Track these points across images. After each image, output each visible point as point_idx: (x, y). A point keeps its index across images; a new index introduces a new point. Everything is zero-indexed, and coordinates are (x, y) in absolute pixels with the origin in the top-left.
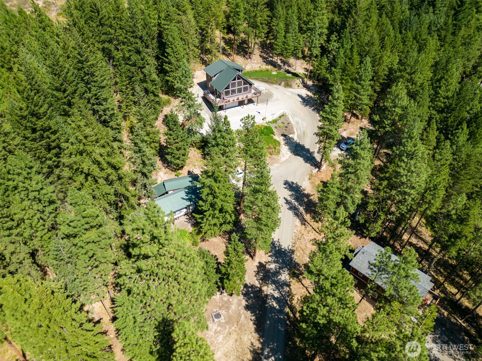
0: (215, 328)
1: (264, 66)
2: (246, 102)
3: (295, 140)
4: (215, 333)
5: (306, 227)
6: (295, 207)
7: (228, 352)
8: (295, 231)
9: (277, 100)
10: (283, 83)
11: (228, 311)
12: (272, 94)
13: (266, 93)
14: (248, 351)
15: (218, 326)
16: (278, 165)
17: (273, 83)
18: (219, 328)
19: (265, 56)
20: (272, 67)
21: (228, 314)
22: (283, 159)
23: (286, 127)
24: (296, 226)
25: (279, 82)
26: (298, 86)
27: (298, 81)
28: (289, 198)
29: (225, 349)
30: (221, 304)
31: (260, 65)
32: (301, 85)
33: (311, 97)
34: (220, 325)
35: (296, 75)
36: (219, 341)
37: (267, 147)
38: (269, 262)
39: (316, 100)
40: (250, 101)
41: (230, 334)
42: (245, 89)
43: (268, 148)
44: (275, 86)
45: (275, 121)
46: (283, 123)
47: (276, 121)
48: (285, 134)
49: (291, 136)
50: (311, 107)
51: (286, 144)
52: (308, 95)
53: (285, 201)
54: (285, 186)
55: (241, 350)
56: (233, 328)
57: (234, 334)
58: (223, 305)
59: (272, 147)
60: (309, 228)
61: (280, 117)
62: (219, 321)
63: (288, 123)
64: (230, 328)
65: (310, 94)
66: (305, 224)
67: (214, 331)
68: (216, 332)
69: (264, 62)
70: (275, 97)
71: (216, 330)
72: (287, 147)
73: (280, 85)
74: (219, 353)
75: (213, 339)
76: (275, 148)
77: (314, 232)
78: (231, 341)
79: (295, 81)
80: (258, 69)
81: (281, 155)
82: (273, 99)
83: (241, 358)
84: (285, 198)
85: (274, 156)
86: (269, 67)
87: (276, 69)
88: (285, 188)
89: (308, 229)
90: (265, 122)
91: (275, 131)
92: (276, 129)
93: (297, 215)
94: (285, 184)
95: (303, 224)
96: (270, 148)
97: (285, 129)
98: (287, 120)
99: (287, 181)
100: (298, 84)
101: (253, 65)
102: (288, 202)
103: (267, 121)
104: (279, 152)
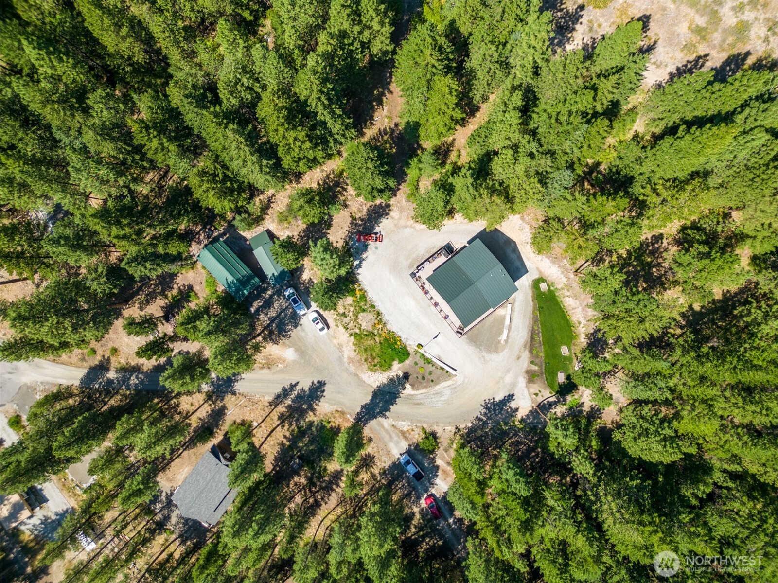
3: (402, 392)
5: (267, 407)
6: (288, 395)
10: (536, 368)
12: (498, 352)
13: (499, 342)
16: (353, 371)
17: (531, 351)
20: (585, 344)
22: (364, 376)
23: (424, 378)
24: (264, 396)
25: (540, 360)
26: (536, 395)
27: (548, 395)
28: (298, 387)
31: (585, 321)
32: (540, 399)
33: (514, 416)
37: (375, 355)
39: (507, 423)
43: (372, 355)
44: (525, 355)
45: (427, 361)
46: (430, 373)
47: (429, 363)
48: (410, 378)
49: (407, 385)
51: (392, 380)
52: (516, 410)
53: (293, 383)
54: (315, 382)
59: (377, 361)
61: (442, 368)
63: (432, 381)
65: (521, 414)
70: (490, 356)
72: (385, 381)
73: (531, 363)
76: (376, 365)
77: (265, 416)
79: (544, 389)
81: (370, 373)
82: (485, 354)
84: (298, 382)
85: (365, 366)
86: (582, 341)
87: (579, 353)
88: (313, 383)
89: (266, 409)
90: (416, 348)
91: (407, 362)
92: (413, 363)
93: (278, 397)
94: (318, 382)
95: (271, 404)
96: (373, 358)
97: (420, 377)
98: (438, 378)
99: (325, 384)
100: (540, 394)
101: (580, 310)
102: (293, 387)
103: (422, 351)
104: (372, 370)
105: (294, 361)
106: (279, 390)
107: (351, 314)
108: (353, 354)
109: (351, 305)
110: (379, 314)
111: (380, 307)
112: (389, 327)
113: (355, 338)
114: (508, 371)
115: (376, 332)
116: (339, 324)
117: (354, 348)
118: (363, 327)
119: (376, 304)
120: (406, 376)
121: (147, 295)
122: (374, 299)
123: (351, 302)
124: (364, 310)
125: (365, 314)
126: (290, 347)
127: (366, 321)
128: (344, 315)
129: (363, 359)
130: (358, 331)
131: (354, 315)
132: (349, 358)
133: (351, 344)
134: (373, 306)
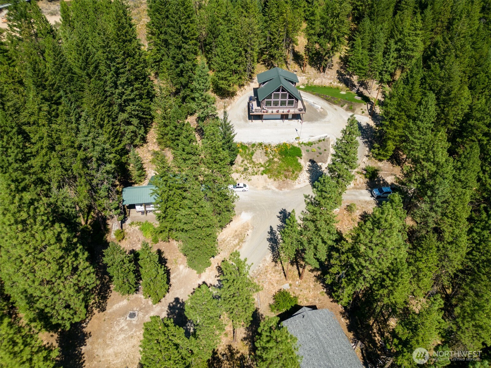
0: (123, 325)
1: (336, 83)
2: (290, 117)
3: (323, 170)
4: (119, 330)
5: (276, 266)
6: (276, 240)
7: (120, 353)
8: (261, 265)
9: (329, 122)
10: (346, 105)
11: (145, 315)
12: (327, 115)
13: (321, 112)
14: (138, 362)
15: (127, 325)
16: (288, 191)
17: (334, 103)
18: (126, 327)
19: (343, 72)
20: (344, 85)
21: (143, 318)
22: (297, 186)
23: (320, 154)
24: (265, 260)
25: (342, 103)
26: (363, 112)
27: (365, 107)
28: (275, 229)
29: (118, 348)
30: (144, 306)
31: (331, 81)
32: (367, 112)
33: (372, 127)
34: (130, 325)
35: (366, 99)
36: (118, 339)
37: (286, 168)
38: (214, 286)
39: (375, 133)
40: (296, 117)
41: (132, 337)
42: (291, 103)
43: (285, 170)
44: (335, 106)
45: (310, 144)
46: (319, 148)
47: (312, 144)
48: (315, 160)
49: (319, 164)
50: (363, 138)
51: (309, 171)
52: (368, 125)
53: (269, 231)
54: (279, 215)
55: (132, 357)
56: (138, 333)
57: (136, 340)
58: (145, 307)
59: (291, 170)
60: (279, 267)
61: (319, 141)
62: (131, 321)
63: (325, 150)
64: (135, 332)
65: (372, 124)
66: (276, 262)
67: (121, 327)
68: (121, 330)
69: (339, 78)
70: (327, 119)
71: (123, 327)
72: (308, 175)
73: (342, 106)
74: (111, 349)
75: (116, 334)
76: (293, 172)
77: (282, 273)
78: (128, 344)
79: (361, 106)
80: (327, 85)
81: (297, 181)
82: (324, 120)
83: (128, 364)
84: (271, 227)
85: (289, 181)
86: (341, 85)
87: (348, 89)
88: (278, 217)
89: (277, 268)
90: (297, 142)
91: (304, 154)
92: (306, 153)
93: (273, 249)
94: (280, 213)
95: (274, 261)
96: (288, 170)
97: (318, 155)
98: (325, 146)
99: (285, 210)
100: (363, 110)
101: (324, 79)
102: (272, 232)
103: (301, 141)
104: (296, 178)
105: (253, 218)
106: (267, 244)
107: (248, 165)
108: (276, 183)
109: (243, 161)
110: (261, 144)
111: (258, 141)
112: (273, 144)
113: (265, 173)
114: (341, 117)
115: (271, 157)
116: (250, 177)
117: (272, 180)
118: (263, 163)
119: (253, 143)
120: (312, 161)
121: (99, 294)
122: (250, 141)
123: (241, 159)
124: (252, 154)
125: (255, 155)
126: (240, 214)
127: (260, 158)
128: (246, 169)
129: (283, 178)
130: (262, 169)
131: (250, 163)
132: (278, 188)
133: (268, 180)
134: (254, 145)
